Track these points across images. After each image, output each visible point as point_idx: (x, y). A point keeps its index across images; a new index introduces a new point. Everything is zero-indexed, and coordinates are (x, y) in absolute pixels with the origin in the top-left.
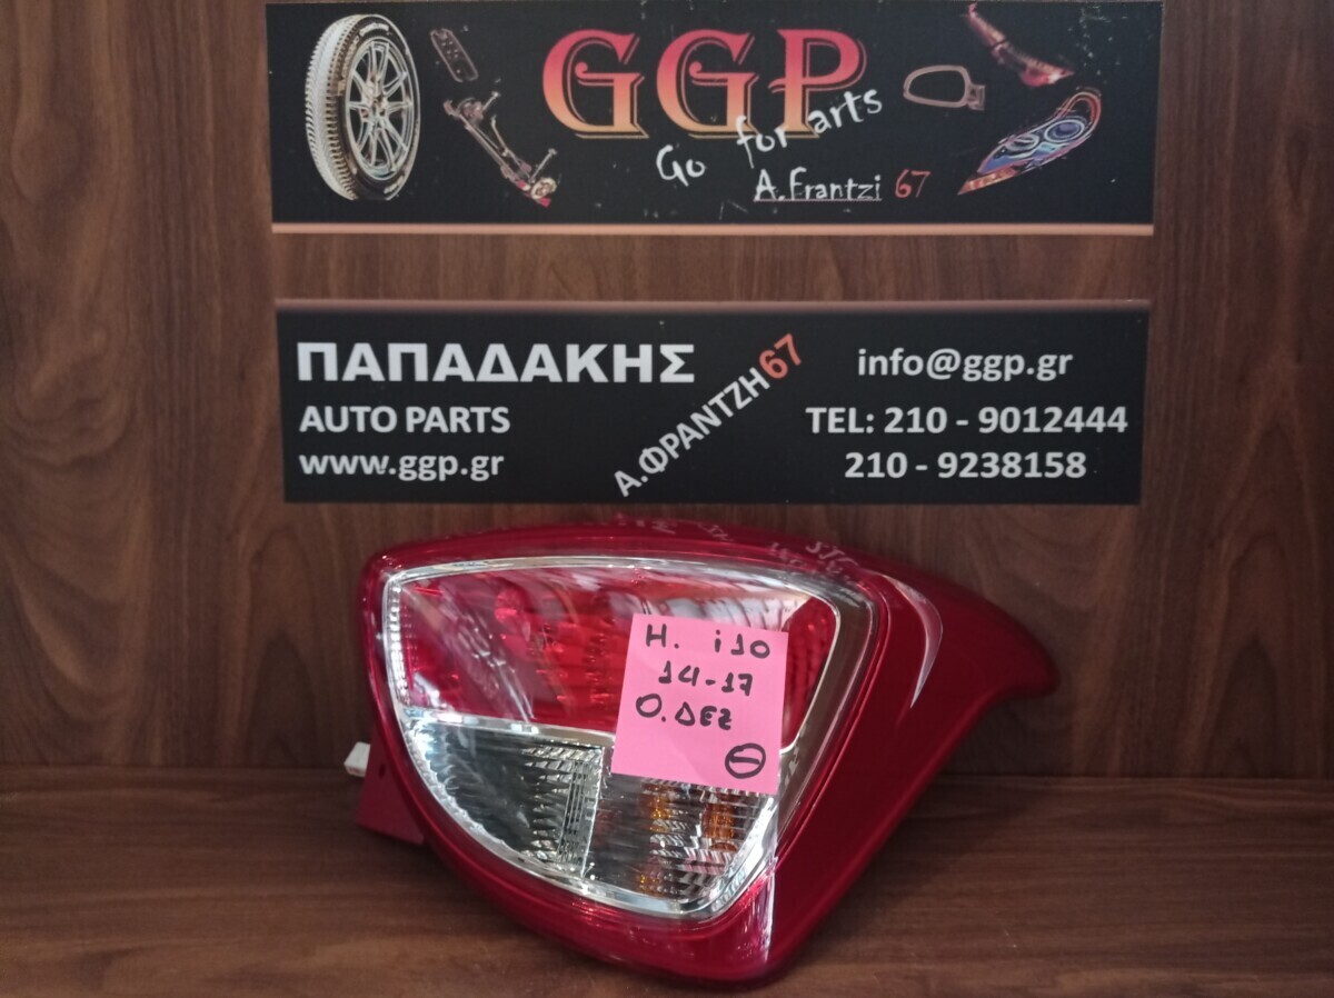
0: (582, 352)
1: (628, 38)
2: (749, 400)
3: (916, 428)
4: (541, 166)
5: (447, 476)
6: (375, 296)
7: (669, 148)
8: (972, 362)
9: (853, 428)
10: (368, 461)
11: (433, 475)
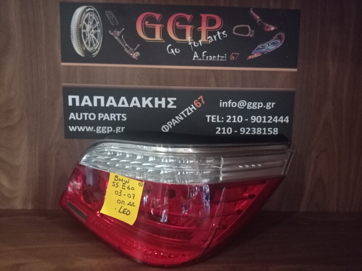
0: (146, 99)
1: (159, 15)
2: (191, 113)
3: (234, 121)
4: (135, 49)
5: (109, 132)
6: (90, 83)
7: (170, 45)
8: (249, 104)
9: (218, 121)
10: (88, 128)
11: (106, 132)
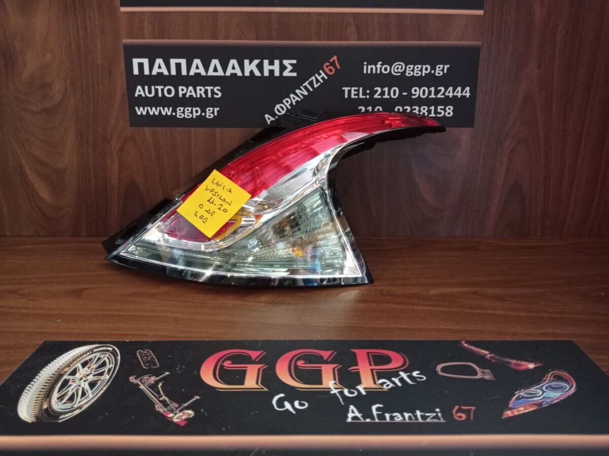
0: (250, 64)
2: (319, 84)
3: (386, 96)
5: (196, 116)
6: (165, 38)
8: (410, 68)
9: (361, 96)
10: (164, 110)
11: (191, 116)
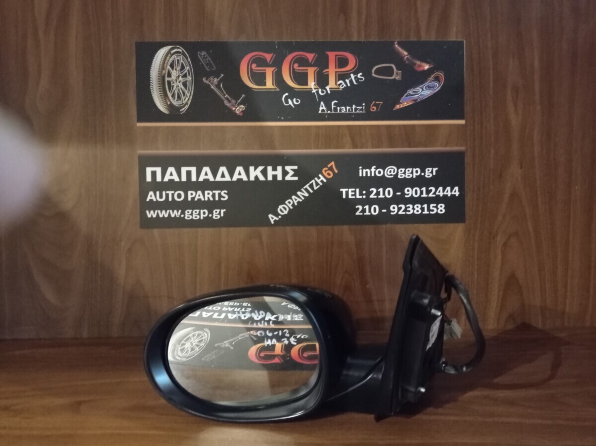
0: (255, 169)
1: (271, 55)
2: (319, 186)
3: (381, 196)
4: (239, 101)
5: (204, 217)
6: (177, 150)
7: (287, 94)
8: (401, 171)
9: (358, 196)
10: (173, 212)
11: (198, 217)
